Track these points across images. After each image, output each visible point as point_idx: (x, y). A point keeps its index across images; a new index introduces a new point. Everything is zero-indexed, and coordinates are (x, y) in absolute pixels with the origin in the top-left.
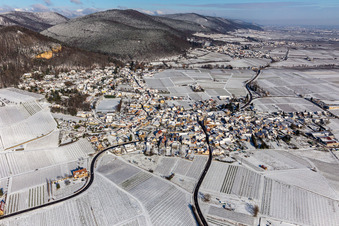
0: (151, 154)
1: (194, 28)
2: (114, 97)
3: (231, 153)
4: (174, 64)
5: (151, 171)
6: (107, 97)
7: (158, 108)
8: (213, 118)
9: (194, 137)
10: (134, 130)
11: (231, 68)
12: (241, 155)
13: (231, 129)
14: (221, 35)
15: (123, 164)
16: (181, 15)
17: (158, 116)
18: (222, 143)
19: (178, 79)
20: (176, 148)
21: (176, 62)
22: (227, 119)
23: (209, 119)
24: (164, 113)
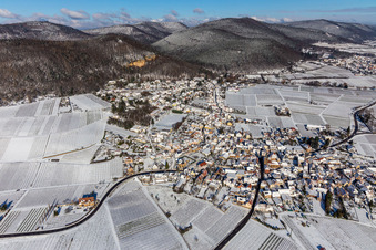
0: (181, 190)
1: (316, 37)
2: (180, 112)
3: (282, 215)
4: (273, 78)
5: (168, 215)
6: (174, 111)
7: (221, 131)
8: (281, 156)
9: (243, 178)
10: (178, 155)
11: (346, 87)
12: (297, 221)
13: (300, 175)
14: (350, 45)
15: (144, 196)
16: (308, 22)
17: (214, 143)
18: (275, 195)
19: (265, 97)
20: (212, 189)
21: (277, 76)
22: (301, 159)
23: (274, 156)
24: (223, 139)
